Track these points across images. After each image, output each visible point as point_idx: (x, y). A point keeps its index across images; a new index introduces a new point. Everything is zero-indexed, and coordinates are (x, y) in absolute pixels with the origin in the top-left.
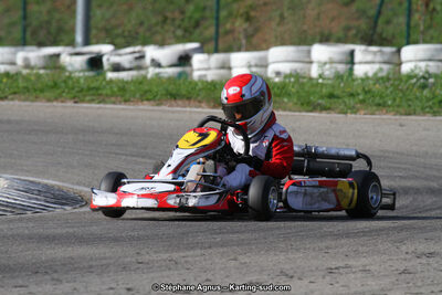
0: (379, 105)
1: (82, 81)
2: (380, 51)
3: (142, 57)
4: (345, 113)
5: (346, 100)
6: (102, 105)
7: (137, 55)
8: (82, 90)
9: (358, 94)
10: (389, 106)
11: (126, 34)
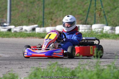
2: (87, 26)
3: (22, 29)
8: (4, 35)
11: (19, 24)
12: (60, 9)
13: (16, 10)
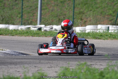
0: (114, 38)
1: (34, 32)
2: (116, 27)
3: (52, 28)
4: (105, 40)
5: (105, 37)
6: (39, 37)
7: (51, 28)
8: (34, 34)
9: (108, 35)
10: (117, 38)
11: (49, 23)
12: (90, 9)
13: (46, 9)
